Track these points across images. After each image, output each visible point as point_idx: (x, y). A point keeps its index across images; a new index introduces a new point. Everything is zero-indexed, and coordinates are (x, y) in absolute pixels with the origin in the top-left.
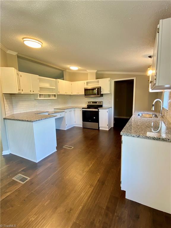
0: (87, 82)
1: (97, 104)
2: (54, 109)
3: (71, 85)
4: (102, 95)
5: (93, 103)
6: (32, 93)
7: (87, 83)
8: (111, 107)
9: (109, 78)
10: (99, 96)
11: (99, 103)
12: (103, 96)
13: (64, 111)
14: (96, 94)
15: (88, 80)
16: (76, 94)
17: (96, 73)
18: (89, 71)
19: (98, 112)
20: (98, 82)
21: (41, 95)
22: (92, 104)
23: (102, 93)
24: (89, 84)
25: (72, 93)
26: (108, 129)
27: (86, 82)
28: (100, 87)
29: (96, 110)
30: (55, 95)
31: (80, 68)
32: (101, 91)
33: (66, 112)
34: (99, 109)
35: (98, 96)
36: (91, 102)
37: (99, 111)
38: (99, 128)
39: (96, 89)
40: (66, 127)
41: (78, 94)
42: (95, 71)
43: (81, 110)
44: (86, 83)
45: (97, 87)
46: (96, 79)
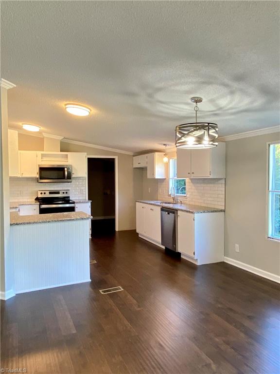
0: (42, 154)
1: (61, 195)
5: (50, 193)
8: (86, 200)
9: (86, 153)
11: (63, 193)
14: (66, 178)
15: (43, 151)
20: (66, 156)
22: (48, 195)
23: (73, 176)
36: (47, 193)
37: (76, 206)
39: (66, 169)
44: (40, 157)
46: (61, 151)
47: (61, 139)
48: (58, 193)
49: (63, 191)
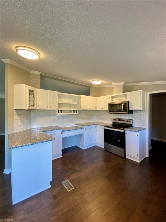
0: (112, 96)
1: (125, 122)
2: (75, 124)
3: (96, 100)
4: (131, 112)
5: (119, 120)
6: (49, 108)
7: (113, 98)
8: (146, 129)
9: (141, 91)
10: (127, 112)
11: (127, 121)
12: (133, 113)
13: (83, 128)
14: (123, 111)
15: (113, 94)
16: (100, 109)
17: (123, 85)
18: (114, 84)
19: (124, 134)
20: (126, 95)
21: (60, 110)
22: (117, 121)
23: (130, 109)
24: (115, 99)
25: (96, 108)
26: (138, 160)
27: (110, 96)
28: (129, 102)
29: (122, 131)
30: (76, 110)
31: (103, 82)
32: (130, 107)
33: (85, 129)
34: (125, 130)
35: (125, 113)
36: (117, 120)
37: (126, 132)
38: (125, 155)
39: (123, 104)
40: (85, 146)
41: (102, 109)
42: (122, 84)
43: (103, 128)
44: (111, 98)
45: (124, 102)
46: (123, 93)
47: (123, 84)
48: (124, 121)
49: (127, 120)
